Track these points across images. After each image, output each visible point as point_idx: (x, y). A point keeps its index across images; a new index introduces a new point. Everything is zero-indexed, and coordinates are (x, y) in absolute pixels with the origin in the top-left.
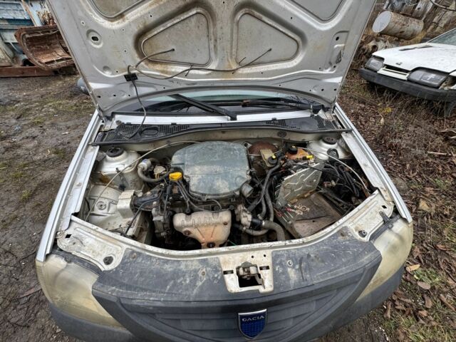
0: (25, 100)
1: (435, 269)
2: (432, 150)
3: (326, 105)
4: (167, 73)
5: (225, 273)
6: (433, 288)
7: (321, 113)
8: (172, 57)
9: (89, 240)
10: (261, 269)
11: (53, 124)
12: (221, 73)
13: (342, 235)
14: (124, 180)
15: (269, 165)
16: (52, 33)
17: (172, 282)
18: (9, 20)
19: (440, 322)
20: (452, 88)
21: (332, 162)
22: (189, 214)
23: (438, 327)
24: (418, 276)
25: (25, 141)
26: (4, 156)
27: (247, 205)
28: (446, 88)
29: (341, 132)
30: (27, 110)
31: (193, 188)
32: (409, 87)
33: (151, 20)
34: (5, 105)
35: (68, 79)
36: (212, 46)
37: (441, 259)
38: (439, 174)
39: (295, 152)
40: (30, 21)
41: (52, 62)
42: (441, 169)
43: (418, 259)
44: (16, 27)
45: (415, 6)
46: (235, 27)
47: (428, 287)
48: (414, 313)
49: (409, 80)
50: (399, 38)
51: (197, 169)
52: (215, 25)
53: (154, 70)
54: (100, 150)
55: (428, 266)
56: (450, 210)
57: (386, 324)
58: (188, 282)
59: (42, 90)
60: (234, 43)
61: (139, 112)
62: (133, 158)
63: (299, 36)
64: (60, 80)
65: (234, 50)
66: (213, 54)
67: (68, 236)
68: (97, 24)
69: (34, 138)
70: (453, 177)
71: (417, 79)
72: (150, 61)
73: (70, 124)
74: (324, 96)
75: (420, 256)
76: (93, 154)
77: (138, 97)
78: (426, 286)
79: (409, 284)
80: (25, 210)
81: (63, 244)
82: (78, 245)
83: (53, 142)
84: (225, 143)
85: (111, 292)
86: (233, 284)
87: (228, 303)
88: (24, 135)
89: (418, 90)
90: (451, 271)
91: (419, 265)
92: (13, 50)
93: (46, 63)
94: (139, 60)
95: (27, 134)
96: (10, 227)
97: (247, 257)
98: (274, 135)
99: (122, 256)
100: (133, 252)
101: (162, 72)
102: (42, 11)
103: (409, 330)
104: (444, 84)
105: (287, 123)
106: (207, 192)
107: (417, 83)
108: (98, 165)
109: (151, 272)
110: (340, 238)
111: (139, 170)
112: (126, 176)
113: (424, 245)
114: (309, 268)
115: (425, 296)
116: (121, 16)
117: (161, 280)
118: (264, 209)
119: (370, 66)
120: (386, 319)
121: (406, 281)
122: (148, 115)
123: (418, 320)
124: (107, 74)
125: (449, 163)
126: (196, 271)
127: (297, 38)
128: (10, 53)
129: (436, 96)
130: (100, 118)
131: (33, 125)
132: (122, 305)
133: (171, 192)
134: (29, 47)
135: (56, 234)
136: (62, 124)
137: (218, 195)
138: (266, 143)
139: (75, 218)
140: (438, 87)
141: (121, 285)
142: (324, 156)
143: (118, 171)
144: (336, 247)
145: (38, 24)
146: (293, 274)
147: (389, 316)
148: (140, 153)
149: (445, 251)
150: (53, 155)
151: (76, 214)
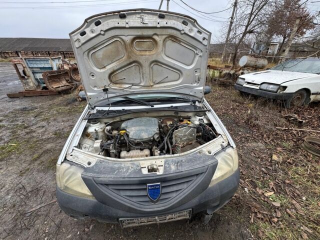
0: (40, 107)
1: (284, 195)
2: (280, 126)
3: (199, 100)
4: (121, 88)
5: (142, 168)
6: (282, 206)
7: (197, 103)
8: (124, 81)
9: (81, 156)
10: (159, 166)
11: (55, 120)
12: (146, 87)
13: (200, 153)
14: (97, 135)
15: (170, 128)
16: (62, 73)
17: (117, 171)
18: (40, 68)
19: (287, 226)
20: (284, 92)
21: (200, 125)
22: (128, 151)
23: (285, 228)
24: (272, 199)
25: (38, 128)
26: (25, 137)
27: (158, 146)
28: (281, 92)
29: (206, 111)
30: (41, 112)
31: (130, 137)
32: (261, 93)
33: (116, 68)
34: (29, 111)
35: (66, 96)
36: (141, 76)
37: (288, 189)
38: (285, 140)
39: (182, 121)
40: (52, 68)
41: (59, 87)
42: (285, 137)
43: (273, 189)
44: (43, 71)
45: (267, 52)
46: (151, 69)
47: (279, 205)
48: (270, 220)
49: (260, 89)
50: (256, 68)
51: (133, 128)
52: (142, 69)
53: (116, 87)
54: (88, 122)
55: (280, 193)
56: (293, 160)
57: (251, 227)
58: (124, 171)
59: (50, 102)
60: (151, 75)
61: (108, 105)
62: (103, 125)
63: (179, 71)
64: (61, 96)
65: (151, 78)
66: (142, 80)
67: (71, 155)
68: (95, 71)
69: (43, 127)
70: (294, 141)
71: (265, 88)
72: (114, 83)
73: (64, 119)
74: (196, 96)
75: (274, 187)
76: (85, 123)
77: (108, 98)
78: (277, 204)
79: (266, 203)
80: (34, 165)
81: (69, 158)
82: (76, 158)
83: (54, 129)
84: (148, 118)
85: (90, 175)
86: (145, 172)
87: (143, 179)
88: (38, 125)
89: (266, 94)
90: (294, 196)
91: (273, 193)
92: (39, 82)
93: (56, 88)
94: (110, 83)
95: (39, 125)
96: (24, 175)
97: (153, 162)
98: (172, 114)
99: (95, 163)
100: (101, 160)
101: (120, 87)
102: (58, 63)
103: (266, 230)
104: (279, 90)
105: (178, 108)
106: (137, 138)
107: (264, 90)
108: (86, 129)
109: (108, 167)
110: (198, 154)
111: (105, 130)
112: (99, 134)
113: (277, 181)
114: (181, 165)
115: (277, 210)
116: (105, 67)
117: (112, 170)
118: (166, 147)
119: (238, 83)
120: (251, 224)
121: (265, 201)
122: (111, 106)
123: (271, 224)
124: (96, 89)
125: (291, 133)
126: (129, 167)
127: (178, 72)
128: (37, 84)
129: (277, 96)
130: (89, 108)
131: (43, 120)
132: (94, 181)
133: (120, 139)
134: (48, 80)
135: (66, 154)
136: (60, 119)
137: (142, 139)
138: (169, 118)
139: (75, 148)
140: (276, 92)
141: (95, 172)
142: (197, 123)
143: (95, 130)
144: (195, 157)
145: (55, 69)
146: (173, 168)
147: (253, 222)
148: (106, 123)
149: (290, 184)
150: (53, 136)
151: (75, 147)
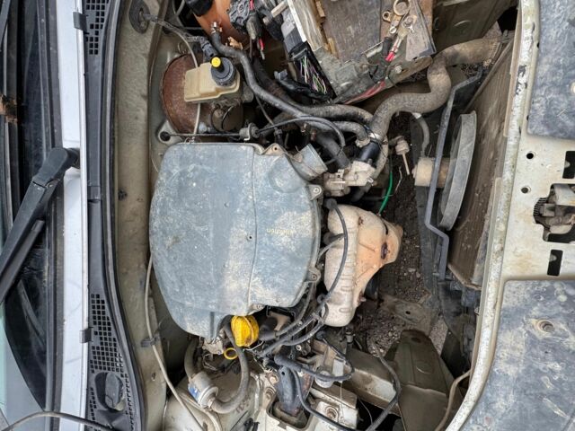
17: (548, 403)
27: (335, 167)
58: (558, 367)
84: (158, 195)
117: (531, 424)
